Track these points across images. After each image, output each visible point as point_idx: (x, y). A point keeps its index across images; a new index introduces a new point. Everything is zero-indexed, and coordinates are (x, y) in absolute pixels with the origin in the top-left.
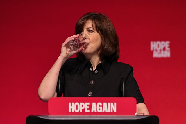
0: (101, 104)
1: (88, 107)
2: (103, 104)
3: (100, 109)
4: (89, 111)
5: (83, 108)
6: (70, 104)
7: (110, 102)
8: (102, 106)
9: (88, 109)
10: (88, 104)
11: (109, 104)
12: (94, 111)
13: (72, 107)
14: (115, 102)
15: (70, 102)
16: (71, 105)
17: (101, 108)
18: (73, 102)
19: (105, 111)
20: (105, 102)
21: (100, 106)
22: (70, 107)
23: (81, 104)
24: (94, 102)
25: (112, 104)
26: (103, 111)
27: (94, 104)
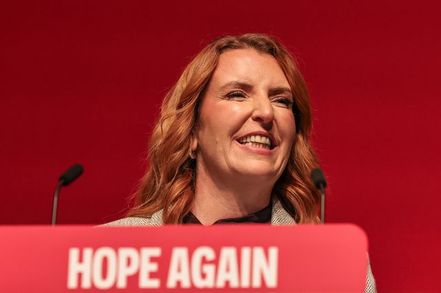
0: (209, 253)
1: (154, 267)
2: (218, 254)
3: (204, 276)
4: (155, 284)
5: (132, 271)
6: (74, 253)
7: (252, 245)
8: (216, 262)
9: (152, 275)
10: (156, 252)
11: (246, 252)
12: (179, 283)
13: (85, 268)
14: (274, 245)
15: (75, 246)
16: (81, 260)
17: (209, 269)
18: (88, 246)
19: (227, 283)
20: (229, 244)
21: (204, 261)
22: (74, 267)
23: (125, 252)
24: (180, 245)
25: (259, 252)
26: (221, 284)
27: (179, 254)
